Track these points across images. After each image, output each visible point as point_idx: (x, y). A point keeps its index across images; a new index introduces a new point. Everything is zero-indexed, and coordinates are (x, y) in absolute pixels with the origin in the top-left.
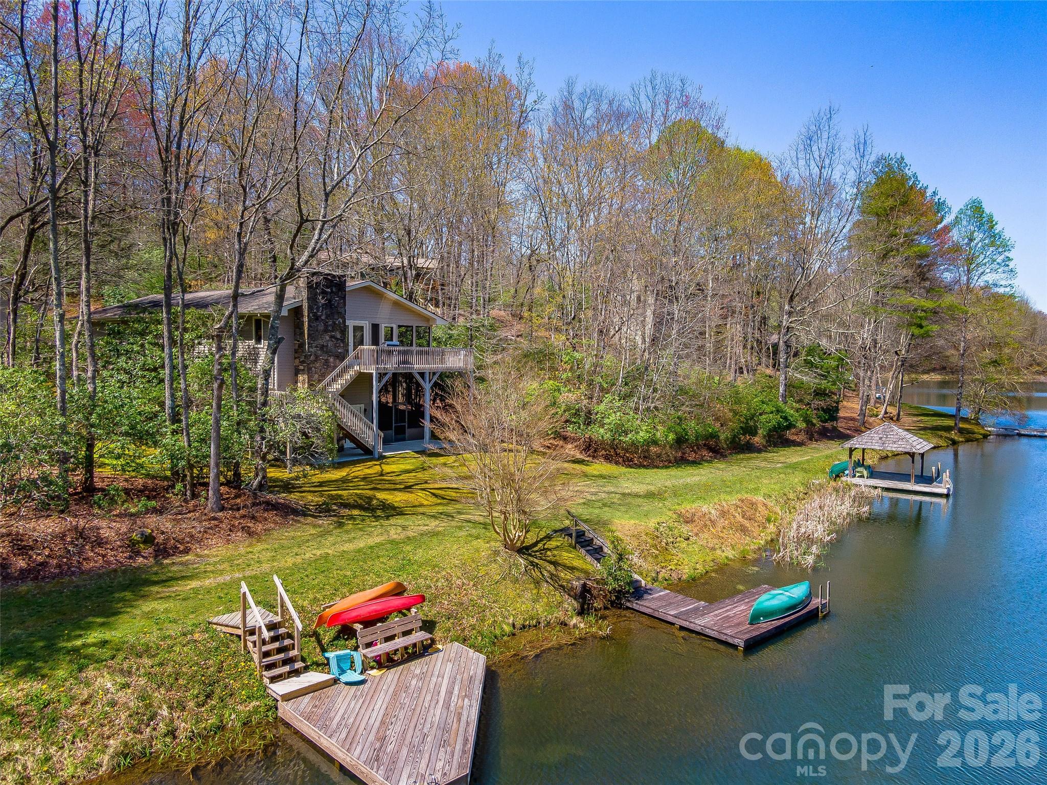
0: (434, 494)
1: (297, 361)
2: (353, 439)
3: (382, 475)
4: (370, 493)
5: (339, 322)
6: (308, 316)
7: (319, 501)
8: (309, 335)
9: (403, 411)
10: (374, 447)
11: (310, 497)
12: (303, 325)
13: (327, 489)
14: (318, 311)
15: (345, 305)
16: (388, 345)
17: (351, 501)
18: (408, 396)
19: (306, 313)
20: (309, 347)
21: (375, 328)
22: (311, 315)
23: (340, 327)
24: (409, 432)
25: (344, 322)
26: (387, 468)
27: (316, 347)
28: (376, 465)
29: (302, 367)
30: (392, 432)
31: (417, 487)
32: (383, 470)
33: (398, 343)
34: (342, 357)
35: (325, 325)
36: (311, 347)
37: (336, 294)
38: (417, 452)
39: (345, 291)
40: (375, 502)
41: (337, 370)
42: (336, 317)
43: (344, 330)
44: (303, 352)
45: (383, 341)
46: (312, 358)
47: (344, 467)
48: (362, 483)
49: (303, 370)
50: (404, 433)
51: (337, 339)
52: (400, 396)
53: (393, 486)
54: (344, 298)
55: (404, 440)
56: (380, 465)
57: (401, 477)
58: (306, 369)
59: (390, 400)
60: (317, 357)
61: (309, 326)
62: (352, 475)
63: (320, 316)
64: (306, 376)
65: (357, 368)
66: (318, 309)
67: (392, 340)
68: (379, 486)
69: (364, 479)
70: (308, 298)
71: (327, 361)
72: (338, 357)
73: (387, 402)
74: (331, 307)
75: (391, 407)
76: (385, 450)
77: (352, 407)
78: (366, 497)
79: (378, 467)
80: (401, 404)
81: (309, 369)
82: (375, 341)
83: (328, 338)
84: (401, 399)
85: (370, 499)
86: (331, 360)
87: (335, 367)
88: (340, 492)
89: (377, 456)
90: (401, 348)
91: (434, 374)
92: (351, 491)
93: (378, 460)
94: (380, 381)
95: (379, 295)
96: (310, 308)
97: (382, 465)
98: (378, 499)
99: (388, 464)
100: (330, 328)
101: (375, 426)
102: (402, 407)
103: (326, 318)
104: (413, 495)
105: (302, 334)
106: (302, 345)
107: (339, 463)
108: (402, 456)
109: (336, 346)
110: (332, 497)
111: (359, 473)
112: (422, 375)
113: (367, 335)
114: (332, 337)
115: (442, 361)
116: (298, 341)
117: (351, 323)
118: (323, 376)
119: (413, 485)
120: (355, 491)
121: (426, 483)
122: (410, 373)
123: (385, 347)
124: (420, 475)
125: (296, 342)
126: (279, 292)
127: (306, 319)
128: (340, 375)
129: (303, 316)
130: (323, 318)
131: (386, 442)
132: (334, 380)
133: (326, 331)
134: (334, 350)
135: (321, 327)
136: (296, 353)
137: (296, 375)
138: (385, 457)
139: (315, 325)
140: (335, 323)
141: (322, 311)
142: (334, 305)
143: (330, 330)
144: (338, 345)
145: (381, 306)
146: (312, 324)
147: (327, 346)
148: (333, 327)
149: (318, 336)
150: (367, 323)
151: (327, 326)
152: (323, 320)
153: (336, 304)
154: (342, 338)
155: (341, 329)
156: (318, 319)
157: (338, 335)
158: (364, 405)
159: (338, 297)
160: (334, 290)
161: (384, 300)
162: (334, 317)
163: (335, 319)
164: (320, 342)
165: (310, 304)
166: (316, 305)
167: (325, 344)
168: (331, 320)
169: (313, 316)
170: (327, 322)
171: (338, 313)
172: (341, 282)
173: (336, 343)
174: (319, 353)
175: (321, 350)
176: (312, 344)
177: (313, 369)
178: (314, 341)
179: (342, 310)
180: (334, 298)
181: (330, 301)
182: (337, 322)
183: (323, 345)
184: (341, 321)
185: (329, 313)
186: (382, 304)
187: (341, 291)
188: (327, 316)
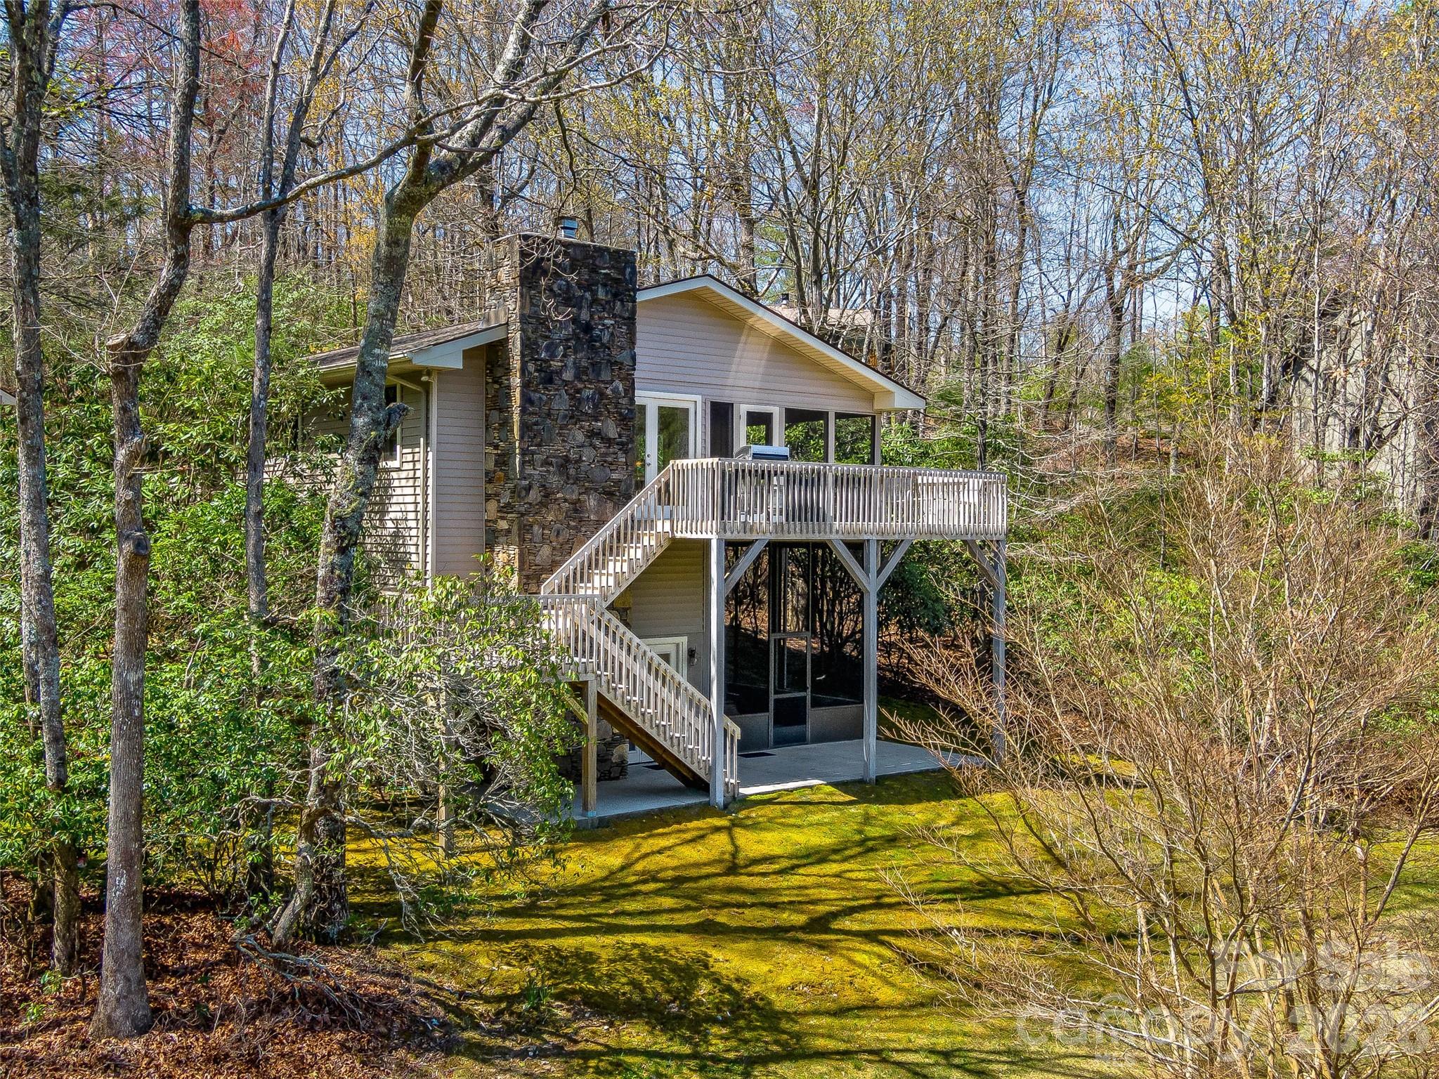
0: (907, 959)
1: (492, 506)
2: (650, 745)
3: (733, 869)
4: (687, 947)
5: (615, 391)
6: (523, 370)
7: (509, 980)
8: (525, 427)
9: (797, 656)
10: (711, 770)
11: (483, 961)
12: (508, 397)
13: (546, 924)
14: (553, 356)
15: (632, 342)
16: (756, 456)
17: (621, 986)
18: (811, 610)
19: (516, 363)
20: (523, 463)
21: (721, 414)
22: (531, 367)
23: (617, 405)
25: (630, 389)
26: (752, 844)
27: (546, 463)
28: (717, 829)
29: (503, 525)
30: (764, 721)
31: (847, 924)
32: (737, 849)
33: (786, 451)
34: (619, 495)
35: (572, 397)
36: (532, 463)
37: (607, 306)
38: (842, 786)
39: (634, 301)
40: (705, 987)
41: (604, 533)
42: (605, 376)
43: (631, 419)
44: (507, 478)
45: (743, 443)
46: (534, 496)
47: (616, 835)
48: (668, 902)
49: (509, 531)
50: (803, 721)
51: (609, 441)
52: (790, 613)
53: (768, 918)
54: (630, 321)
55: (801, 740)
56: (729, 830)
57: (795, 880)
58: (515, 528)
59: (764, 626)
60: (547, 494)
61: (526, 400)
62: (639, 867)
63: (559, 373)
64: (514, 551)
65: (663, 526)
66: (551, 349)
67: (769, 441)
68: (722, 918)
69: (676, 883)
70: (524, 319)
71: (577, 508)
72: (610, 494)
73: (756, 631)
74: (592, 348)
75: (767, 643)
76: (747, 781)
77: (644, 644)
78: (675, 969)
79: (721, 840)
80: (793, 634)
81: (525, 529)
82: (721, 444)
83: (580, 437)
84: (791, 621)
85: (689, 973)
86: (592, 502)
87: (600, 523)
88: (589, 942)
89: (719, 798)
90: (796, 466)
91: (896, 545)
92: (628, 939)
93: (726, 809)
94: (729, 568)
95: (734, 322)
96: (529, 346)
97: (738, 832)
98: (716, 979)
99: (755, 826)
100: (587, 408)
101: (714, 704)
102: (793, 644)
103: (577, 377)
104: (838, 962)
105: (506, 424)
106: (503, 460)
107: (603, 823)
108: (795, 797)
109: (604, 463)
110: (559, 965)
111: (662, 860)
112: (857, 548)
113: (698, 431)
114: (592, 434)
115: (915, 509)
116: (496, 447)
117: (650, 399)
118: (567, 549)
119: (834, 915)
120: (640, 939)
121: (878, 905)
122: (823, 545)
123: (748, 462)
124: (856, 870)
125: (490, 449)
126: (384, 249)
127: (516, 381)
128: (612, 548)
129: (508, 371)
130: (568, 375)
131: (749, 748)
132: (594, 563)
133: (574, 416)
134: (598, 473)
135: (561, 404)
136: (490, 481)
137: (490, 545)
138: (746, 802)
139: (544, 398)
140: (602, 395)
141: (565, 356)
142: (599, 338)
143: (586, 414)
144: (610, 459)
145: (738, 353)
146: (535, 396)
147: (577, 462)
148: (596, 406)
149: (550, 430)
150: (699, 398)
151: (580, 401)
152: (566, 383)
153: (606, 339)
154: (624, 439)
155: (621, 414)
156: (550, 381)
157: (612, 430)
158: (683, 640)
159: (615, 316)
160: (601, 294)
161: (748, 336)
162: (599, 374)
163: (603, 382)
164: (557, 448)
165: (530, 334)
166: (547, 337)
167: (573, 456)
168: (591, 383)
169: (536, 370)
170: (579, 391)
171: (612, 363)
172: (622, 272)
173: (606, 454)
174: (554, 480)
175: (561, 474)
176: (533, 453)
177: (536, 528)
178: (539, 445)
179: (624, 357)
180: (600, 318)
181: (588, 328)
182: (608, 392)
183: (567, 459)
184: (621, 388)
185: (584, 363)
186: (740, 346)
187: (622, 301)
188: (580, 373)
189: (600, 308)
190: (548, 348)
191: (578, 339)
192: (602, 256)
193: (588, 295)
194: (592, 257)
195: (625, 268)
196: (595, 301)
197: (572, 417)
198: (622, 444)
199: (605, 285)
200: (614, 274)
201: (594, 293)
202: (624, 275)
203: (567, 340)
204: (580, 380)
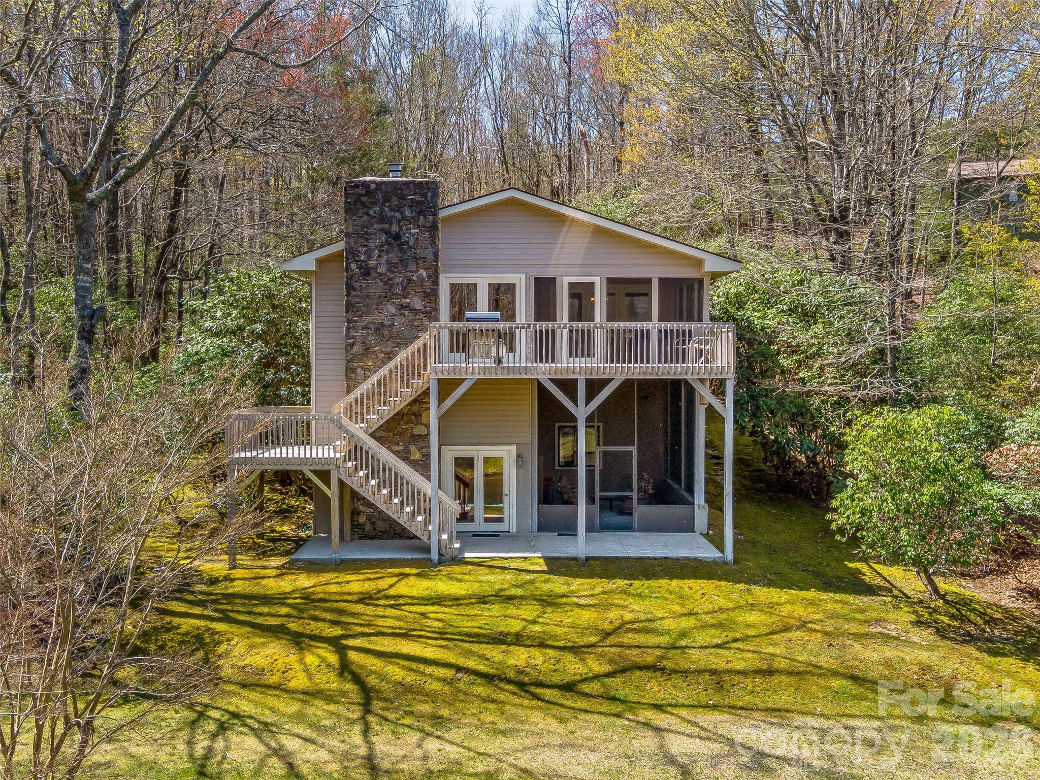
5: (420, 277)
6: (348, 269)
8: (350, 305)
14: (370, 257)
15: (434, 243)
20: (348, 328)
21: (544, 286)
22: (354, 266)
23: (421, 286)
24: (641, 511)
25: (432, 276)
27: (366, 328)
35: (386, 283)
36: (355, 328)
37: (414, 221)
39: (436, 216)
42: (412, 267)
43: (429, 292)
46: (357, 349)
51: (416, 312)
54: (433, 228)
55: (628, 528)
60: (367, 348)
61: (350, 287)
63: (375, 268)
66: (369, 253)
70: (348, 235)
74: (401, 250)
81: (350, 371)
83: (392, 309)
96: (352, 253)
100: (398, 290)
103: (390, 270)
109: (411, 326)
113: (523, 299)
114: (402, 307)
117: (480, 279)
133: (388, 297)
134: (406, 334)
135: (377, 289)
139: (364, 285)
140: (410, 280)
141: (379, 256)
142: (407, 242)
143: (397, 294)
144: (416, 323)
145: (560, 240)
146: (357, 285)
147: (389, 326)
148: (404, 289)
149: (368, 306)
150: (523, 276)
151: (391, 286)
152: (380, 274)
153: (411, 243)
154: (428, 309)
155: (425, 292)
156: (368, 274)
157: (418, 304)
158: (513, 448)
159: (419, 227)
160: (408, 213)
161: (570, 226)
162: (406, 267)
163: (410, 272)
164: (375, 318)
165: (353, 245)
166: (366, 246)
167: (386, 322)
168: (400, 273)
169: (358, 268)
170: (390, 279)
171: (416, 259)
172: (424, 195)
173: (413, 320)
174: (373, 339)
175: (377, 335)
176: (356, 321)
177: (359, 370)
178: (360, 316)
179: (429, 253)
180: (408, 229)
181: (397, 237)
182: (414, 278)
183: (383, 325)
184: (425, 275)
185: (395, 260)
186: (562, 235)
187: (425, 216)
188: (391, 266)
189: (406, 222)
190: (366, 253)
191: (389, 244)
192: (408, 187)
193: (397, 215)
194: (400, 189)
195: (427, 193)
196: (404, 218)
197: (386, 297)
198: (426, 312)
199: (410, 207)
200: (418, 198)
201: (402, 213)
202: (426, 197)
203: (382, 246)
204: (392, 272)
